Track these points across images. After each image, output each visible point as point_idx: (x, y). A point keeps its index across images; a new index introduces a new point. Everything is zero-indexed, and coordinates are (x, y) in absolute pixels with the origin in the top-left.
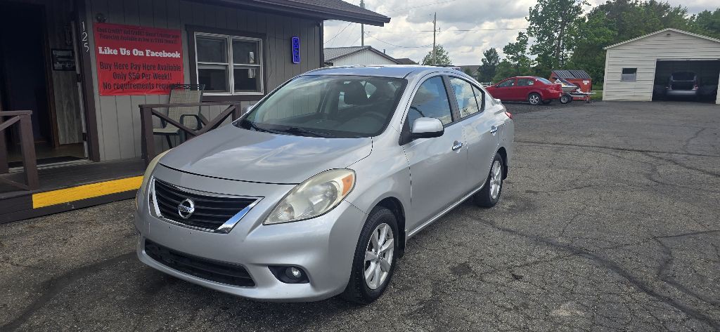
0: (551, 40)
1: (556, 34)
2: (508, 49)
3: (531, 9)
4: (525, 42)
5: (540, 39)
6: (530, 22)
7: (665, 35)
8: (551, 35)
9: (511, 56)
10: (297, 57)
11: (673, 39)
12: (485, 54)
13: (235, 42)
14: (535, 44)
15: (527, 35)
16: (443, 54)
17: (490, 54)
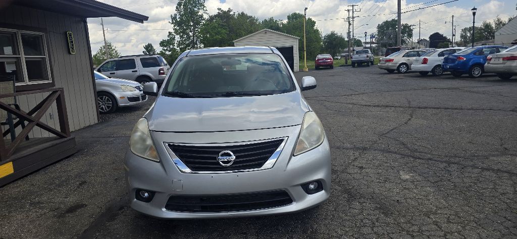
0: (189, 37)
1: (191, 33)
2: (162, 44)
3: (172, 16)
4: (174, 39)
5: (181, 37)
6: (173, 25)
7: (264, 33)
8: (188, 34)
9: (165, 48)
10: (72, 48)
11: (268, 35)
12: (145, 48)
13: (23, 36)
14: (179, 40)
15: (174, 34)
16: (113, 48)
17: (148, 48)
